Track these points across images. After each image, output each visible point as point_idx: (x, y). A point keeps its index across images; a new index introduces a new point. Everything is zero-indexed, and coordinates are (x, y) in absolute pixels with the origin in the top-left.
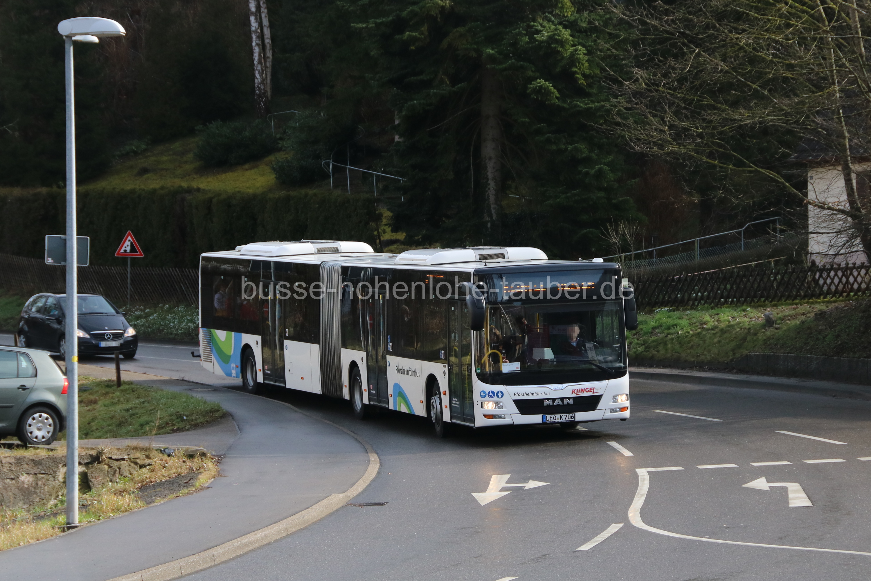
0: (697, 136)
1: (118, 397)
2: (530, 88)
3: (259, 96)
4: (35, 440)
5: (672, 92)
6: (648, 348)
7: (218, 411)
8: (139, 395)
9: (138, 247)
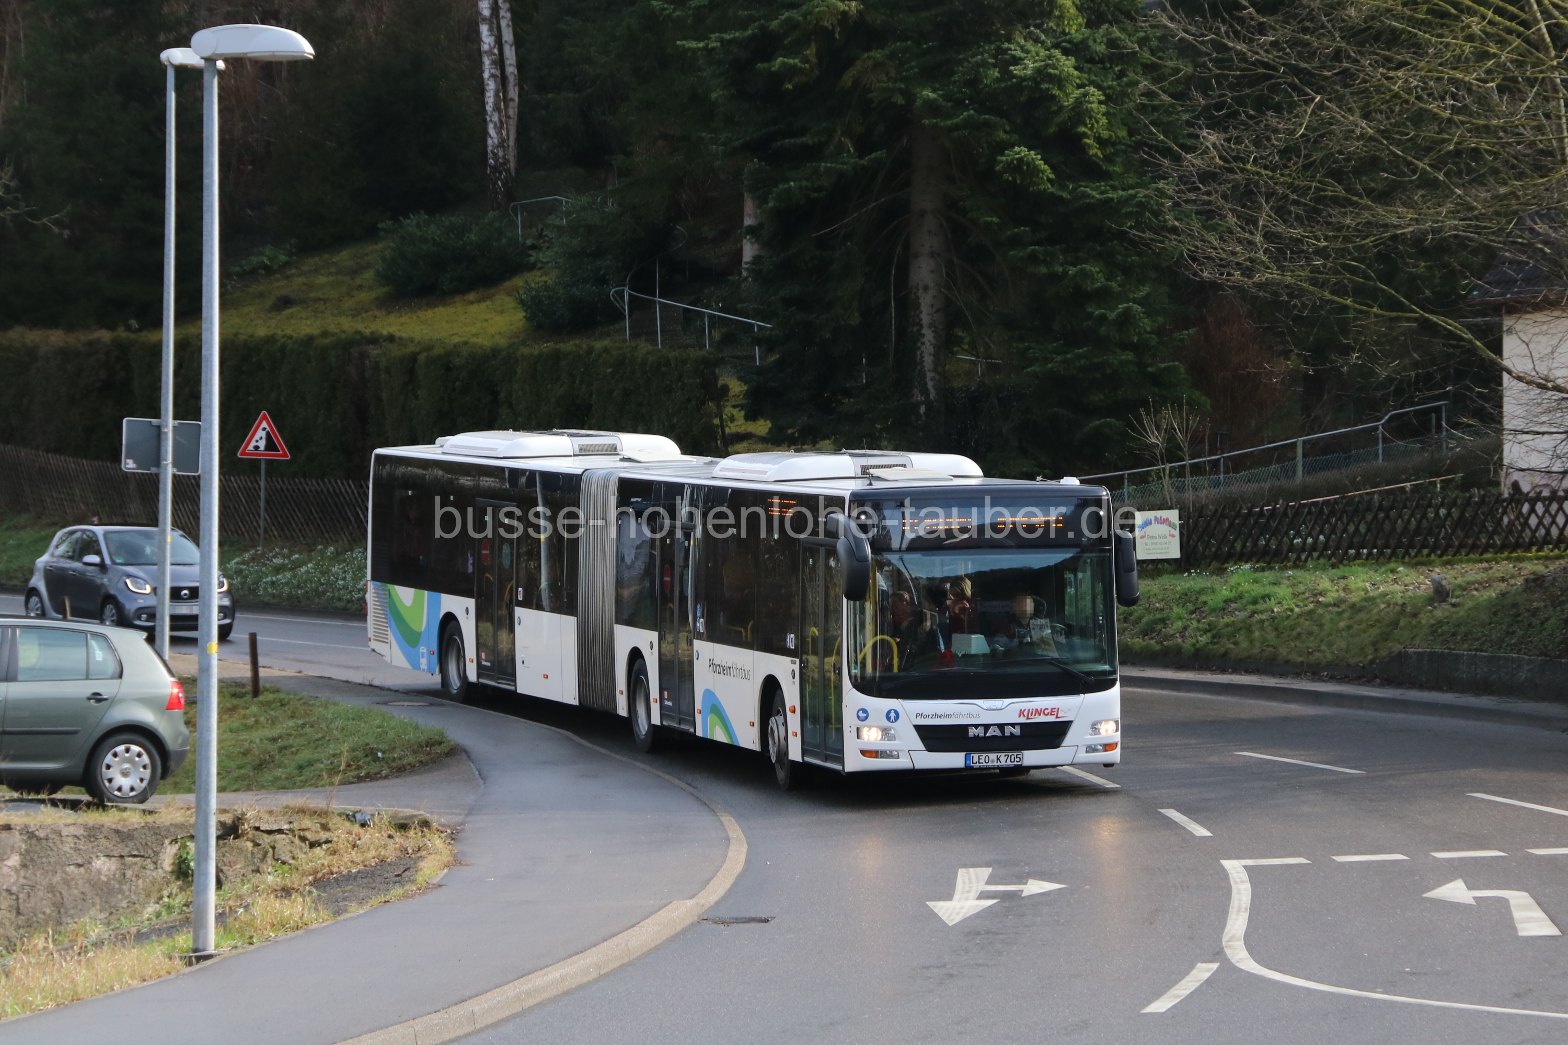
0: (1316, 253)
1: (255, 716)
2: (1002, 162)
3: (495, 169)
4: (116, 793)
5: (1270, 173)
6: (1217, 637)
7: (440, 743)
8: (293, 712)
9: (279, 440)
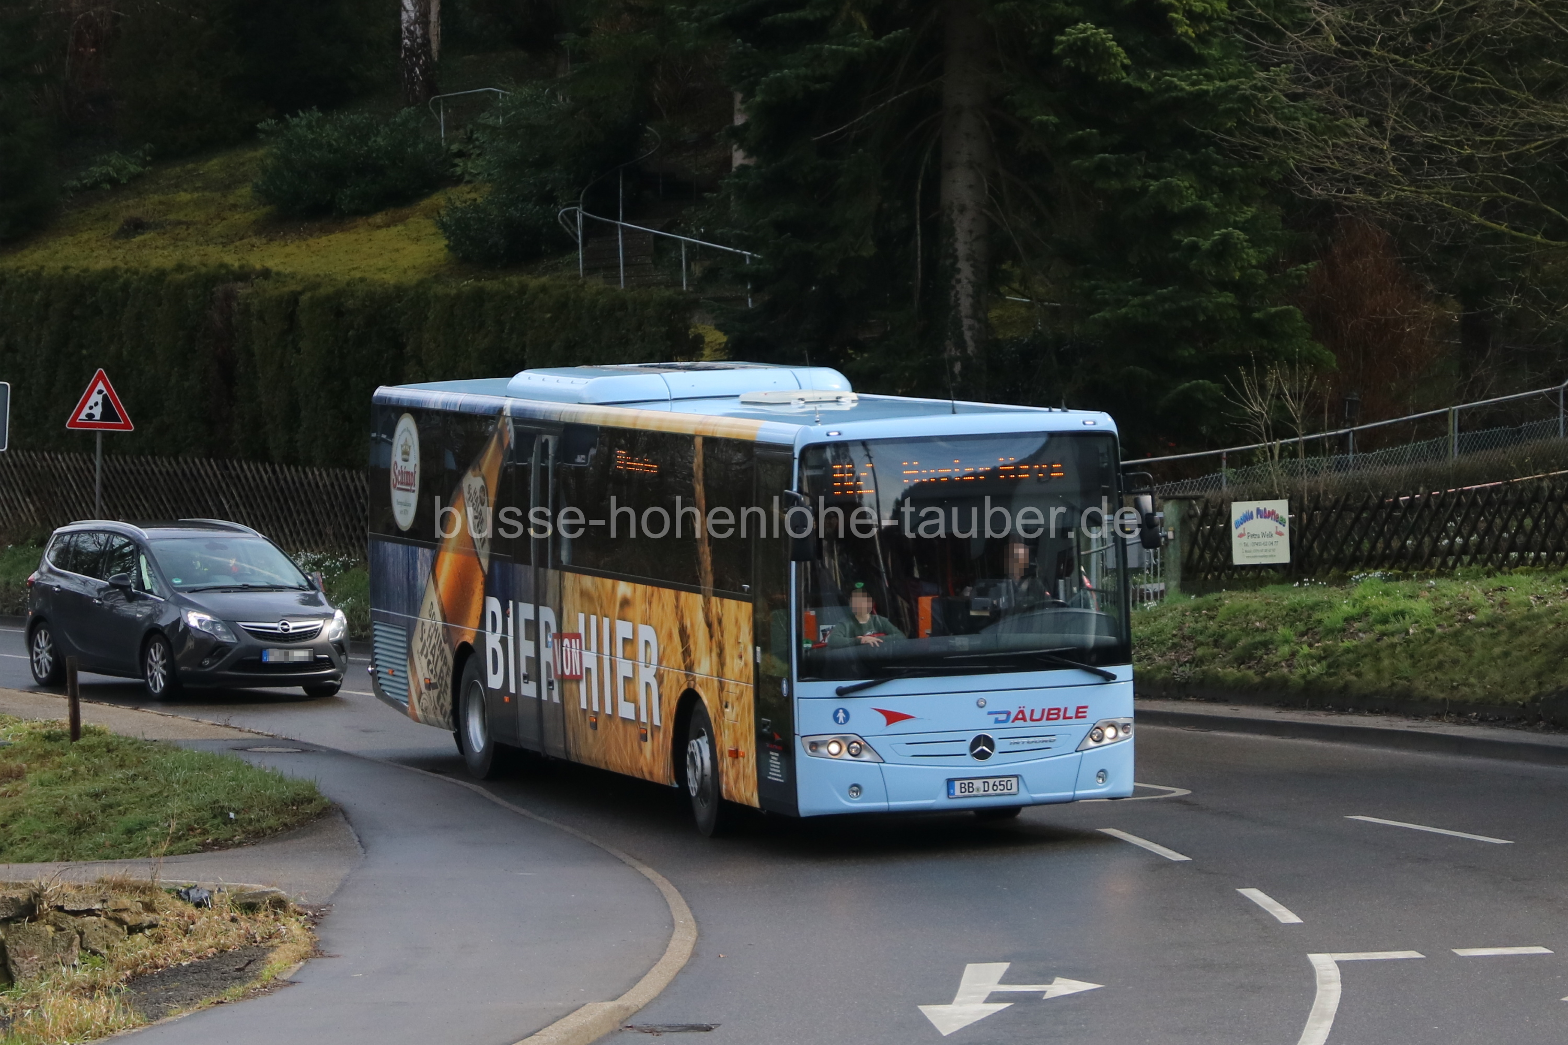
0: (1459, 164)
1: (73, 765)
3: (411, 51)
5: (1402, 60)
6: (1335, 665)
7: (310, 801)
8: (122, 760)
9: (120, 407)
